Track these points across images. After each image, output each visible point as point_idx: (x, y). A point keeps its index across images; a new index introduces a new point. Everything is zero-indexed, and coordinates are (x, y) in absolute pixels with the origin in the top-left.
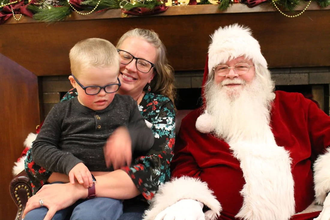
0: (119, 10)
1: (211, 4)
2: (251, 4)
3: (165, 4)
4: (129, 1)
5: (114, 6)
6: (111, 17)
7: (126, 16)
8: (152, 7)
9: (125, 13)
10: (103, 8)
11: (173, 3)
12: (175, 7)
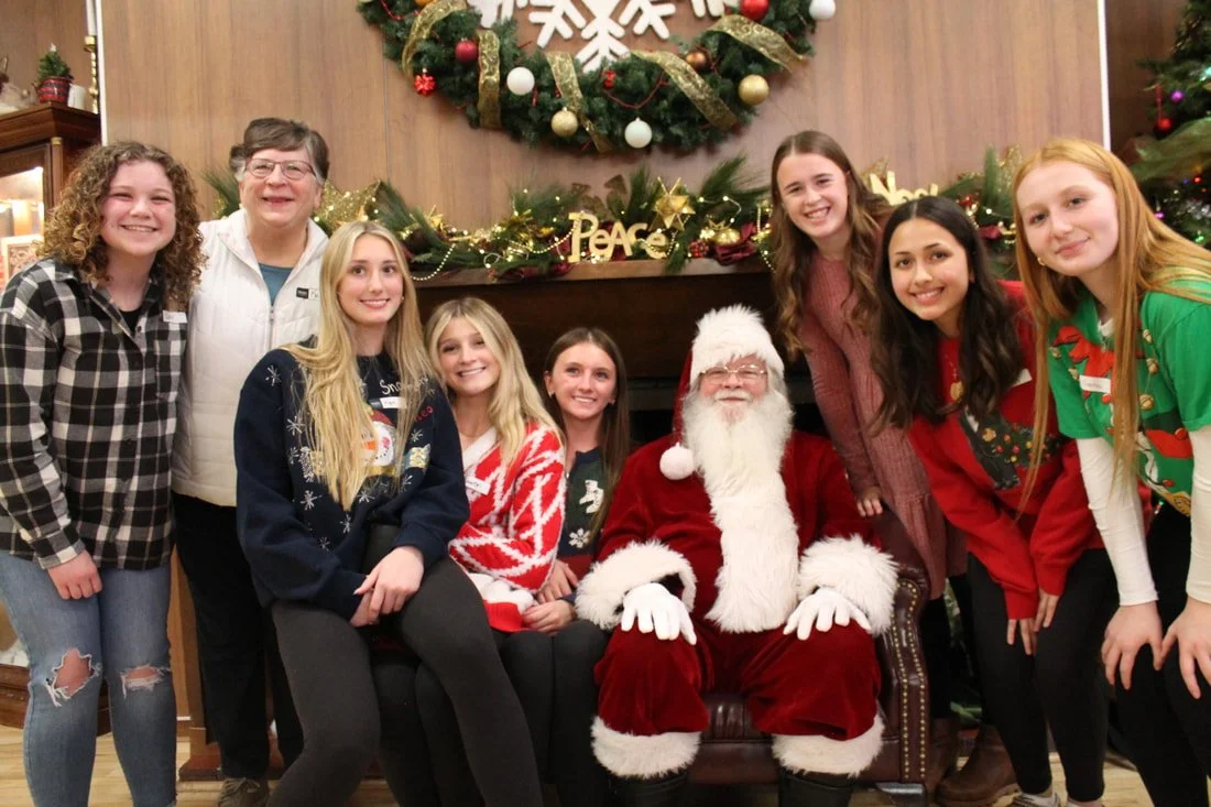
0: (482, 270)
1: (652, 259)
2: (726, 260)
3: (566, 260)
4: (501, 254)
5: (472, 263)
6: (469, 283)
7: (495, 282)
8: (544, 266)
9: (495, 276)
10: (452, 267)
11: (582, 258)
12: (587, 266)
